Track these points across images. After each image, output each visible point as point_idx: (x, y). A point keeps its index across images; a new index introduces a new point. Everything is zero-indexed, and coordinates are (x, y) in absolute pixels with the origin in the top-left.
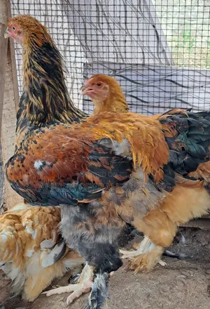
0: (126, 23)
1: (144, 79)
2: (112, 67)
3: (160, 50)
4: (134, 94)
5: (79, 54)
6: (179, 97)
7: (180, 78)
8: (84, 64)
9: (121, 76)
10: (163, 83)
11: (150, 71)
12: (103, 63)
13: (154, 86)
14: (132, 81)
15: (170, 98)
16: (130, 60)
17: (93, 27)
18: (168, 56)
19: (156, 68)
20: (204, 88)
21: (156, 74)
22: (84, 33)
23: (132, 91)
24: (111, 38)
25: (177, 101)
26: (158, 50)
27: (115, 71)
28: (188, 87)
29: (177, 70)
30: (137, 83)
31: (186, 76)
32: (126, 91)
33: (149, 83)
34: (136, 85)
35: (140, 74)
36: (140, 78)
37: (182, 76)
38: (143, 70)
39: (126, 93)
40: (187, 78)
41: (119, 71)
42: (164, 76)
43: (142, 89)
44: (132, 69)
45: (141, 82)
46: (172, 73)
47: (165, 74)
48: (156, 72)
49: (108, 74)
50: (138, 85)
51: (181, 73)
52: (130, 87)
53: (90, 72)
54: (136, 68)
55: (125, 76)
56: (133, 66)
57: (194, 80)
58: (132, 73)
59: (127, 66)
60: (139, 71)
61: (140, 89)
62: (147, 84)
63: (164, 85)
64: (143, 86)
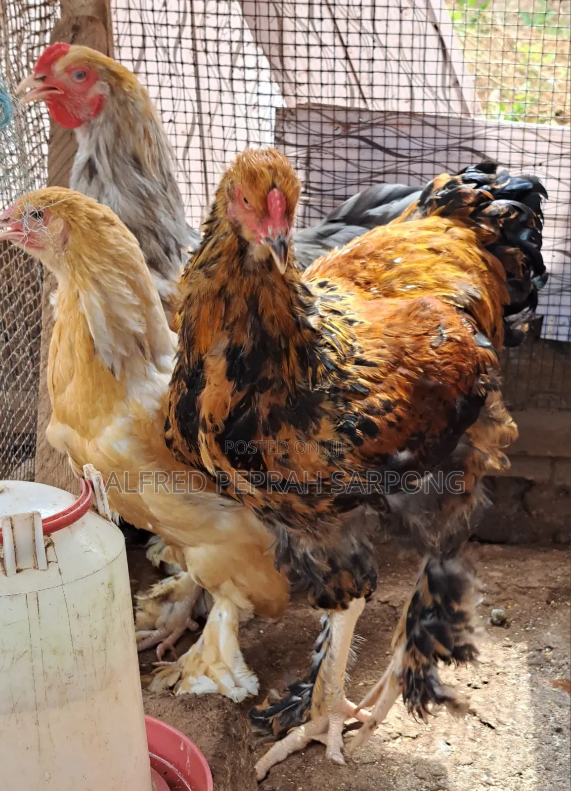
0: (373, 20)
1: (413, 146)
2: (341, 117)
3: (448, 81)
5: (265, 88)
7: (492, 145)
8: (277, 110)
9: (360, 138)
10: (454, 155)
11: (427, 128)
12: (320, 109)
13: (434, 162)
14: (386, 150)
16: (381, 103)
17: (299, 27)
18: (468, 95)
19: (439, 122)
20: (544, 168)
21: (439, 134)
22: (277, 41)
23: (384, 173)
24: (340, 52)
26: (444, 80)
27: (347, 125)
29: (486, 127)
30: (397, 155)
31: (506, 140)
32: (372, 172)
33: (422, 155)
34: (394, 158)
35: (404, 135)
36: (404, 143)
37: (498, 140)
38: (410, 125)
39: (371, 177)
40: (509, 144)
41: (357, 126)
42: (457, 141)
43: (406, 167)
44: (387, 122)
45: (405, 153)
46: (476, 134)
47: (458, 136)
48: (440, 130)
49: (331, 133)
50: (399, 159)
51: (496, 133)
52: (381, 164)
53: (290, 128)
54: (394, 122)
55: (370, 139)
56: (389, 117)
57: (523, 149)
58: (386, 131)
59: (374, 117)
60: (401, 128)
61: (403, 168)
62: (420, 158)
63: (457, 161)
64: (410, 161)
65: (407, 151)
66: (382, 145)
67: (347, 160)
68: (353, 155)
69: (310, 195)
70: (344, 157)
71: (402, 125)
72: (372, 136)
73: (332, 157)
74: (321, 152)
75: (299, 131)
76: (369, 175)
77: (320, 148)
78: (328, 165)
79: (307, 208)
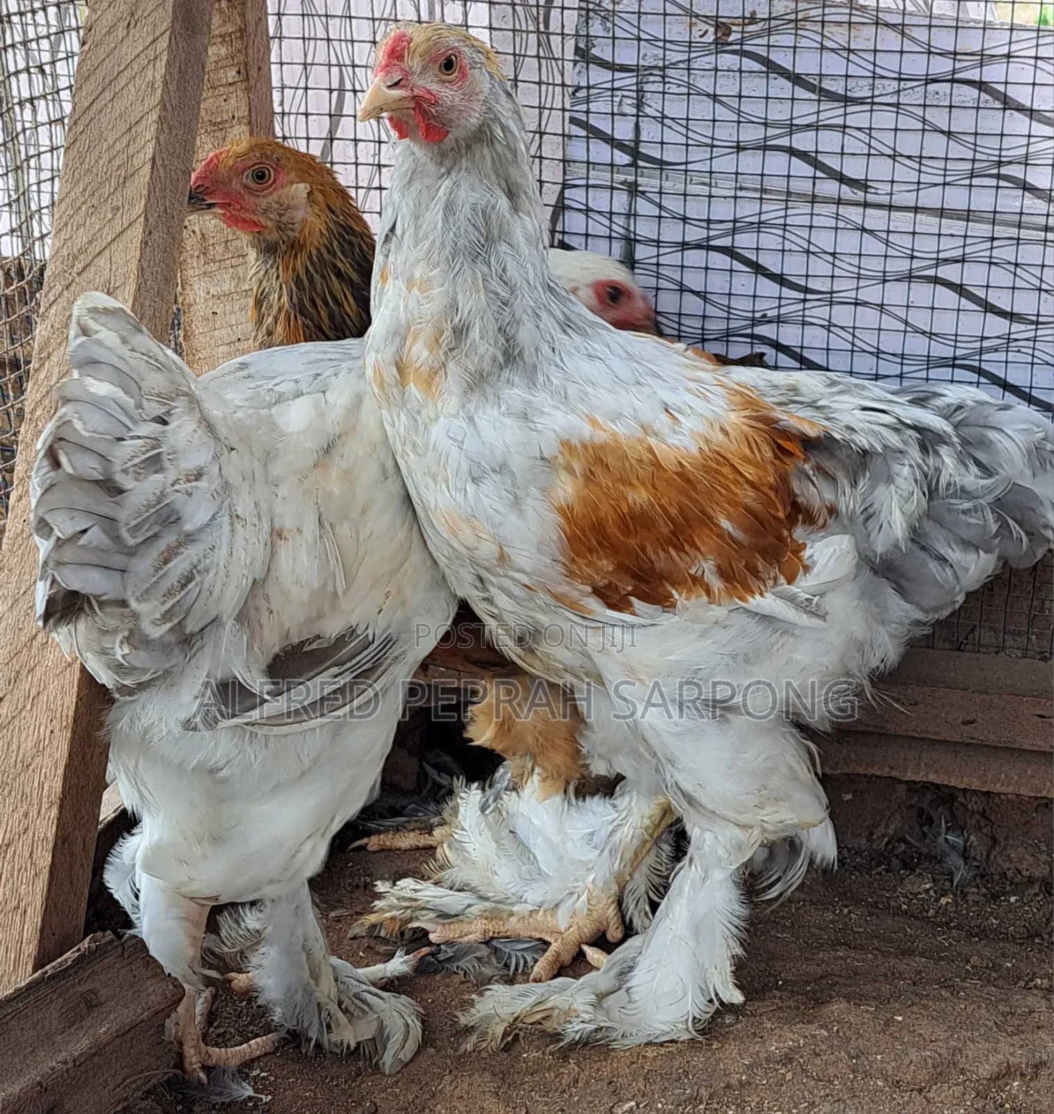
9: (745, 54)
13: (896, 107)
14: (797, 79)
30: (821, 92)
32: (765, 125)
35: (836, 46)
36: (835, 63)
65: (843, 82)
66: (790, 68)
67: (715, 97)
70: (710, 90)
75: (619, 33)
79: (634, 197)
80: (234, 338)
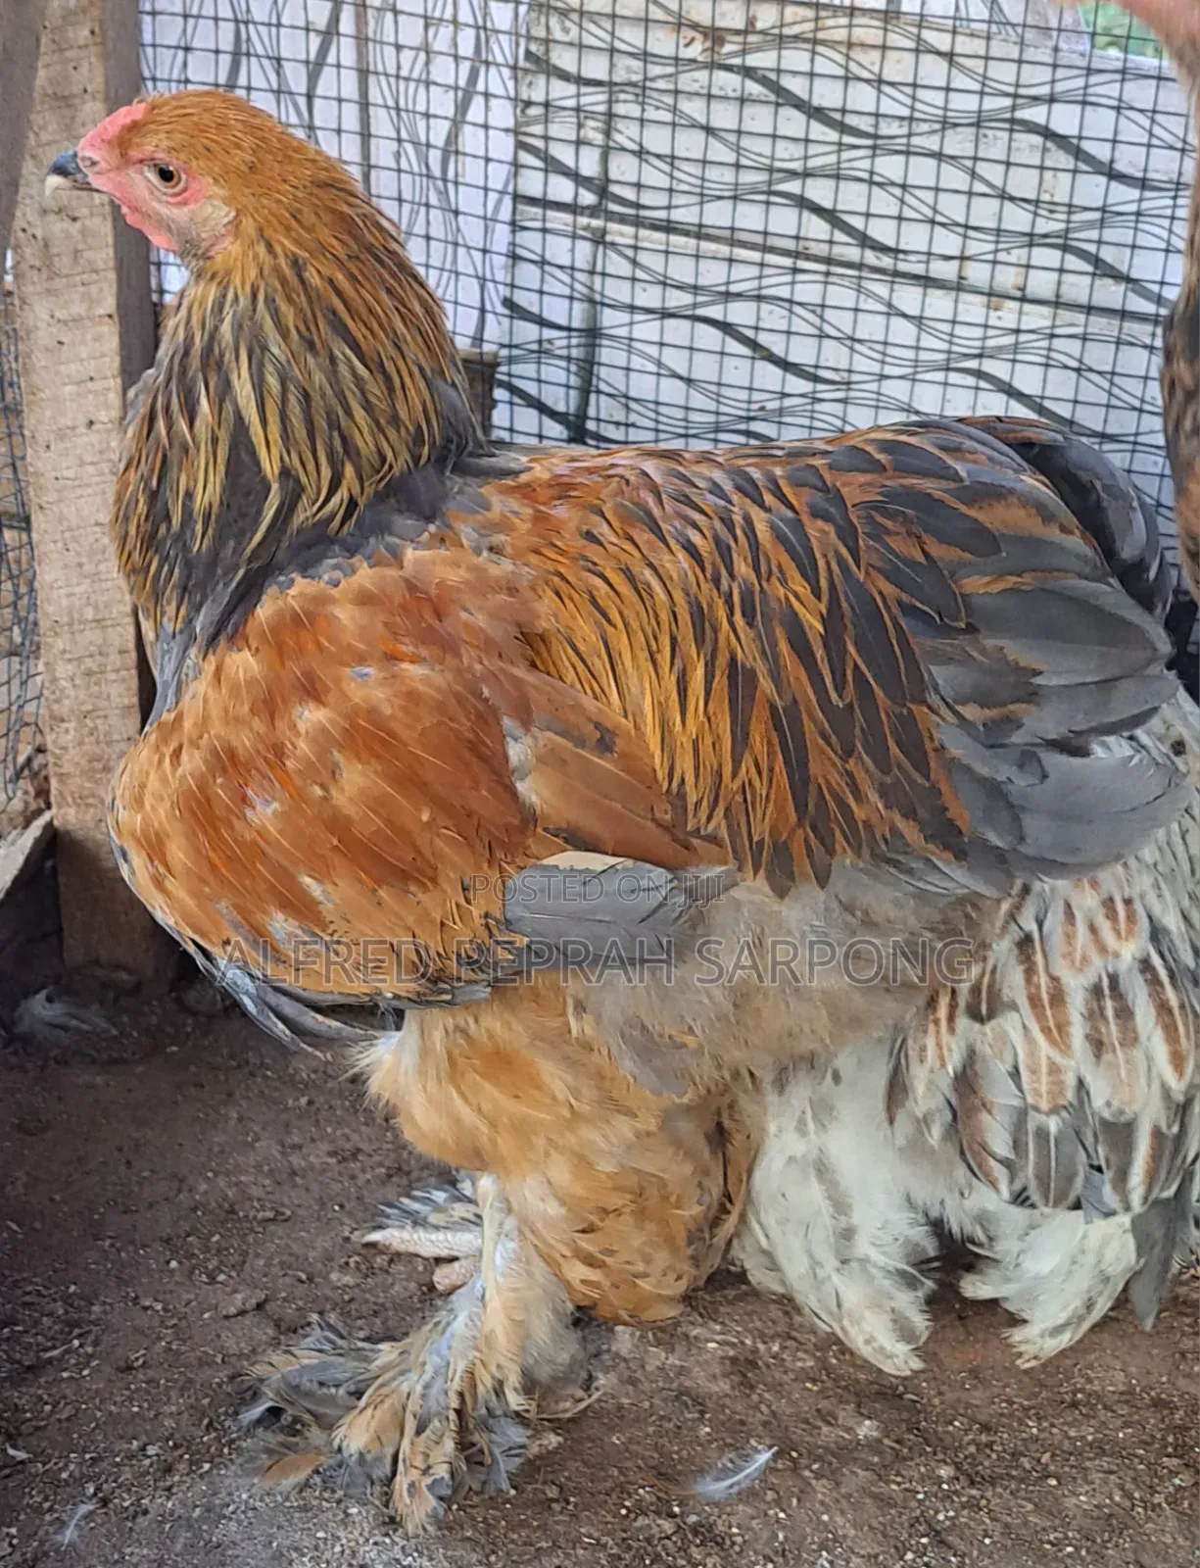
1: (888, 107)
2: (699, 10)
4: (819, 191)
6: (1085, 240)
7: (1100, 122)
9: (748, 72)
10: (996, 143)
11: (928, 60)
13: (939, 156)
14: (816, 113)
15: (1032, 240)
19: (964, 45)
21: (960, 81)
23: (806, 174)
25: (1073, 262)
27: (715, 36)
28: (1143, 184)
29: (1090, 71)
30: (843, 128)
31: (1141, 111)
32: (771, 170)
33: (910, 135)
34: (833, 136)
35: (866, 75)
36: (863, 97)
37: (1118, 109)
38: (884, 48)
39: (770, 183)
40: (1147, 123)
41: (740, 39)
42: (1008, 102)
43: (866, 164)
44: (821, 35)
45: (865, 124)
46: (1060, 87)
47: (1011, 90)
48: (962, 68)
49: (669, 51)
50: (848, 139)
51: (1113, 90)
52: (797, 150)
53: (566, 31)
54: (840, 35)
55: (773, 76)
56: (830, 22)
57: (1185, 142)
58: (818, 59)
59: (788, 18)
60: (856, 54)
61: (856, 164)
62: (904, 141)
63: (1003, 158)
64: (874, 148)
65: (871, 120)
66: (805, 97)
67: (709, 130)
68: (724, 117)
69: (610, 216)
70: (703, 120)
71: (863, 45)
72: (779, 71)
73: (667, 117)
74: (643, 103)
75: (588, 40)
76: (763, 177)
77: (641, 90)
78: (657, 140)
79: (601, 248)
80: (85, 377)
